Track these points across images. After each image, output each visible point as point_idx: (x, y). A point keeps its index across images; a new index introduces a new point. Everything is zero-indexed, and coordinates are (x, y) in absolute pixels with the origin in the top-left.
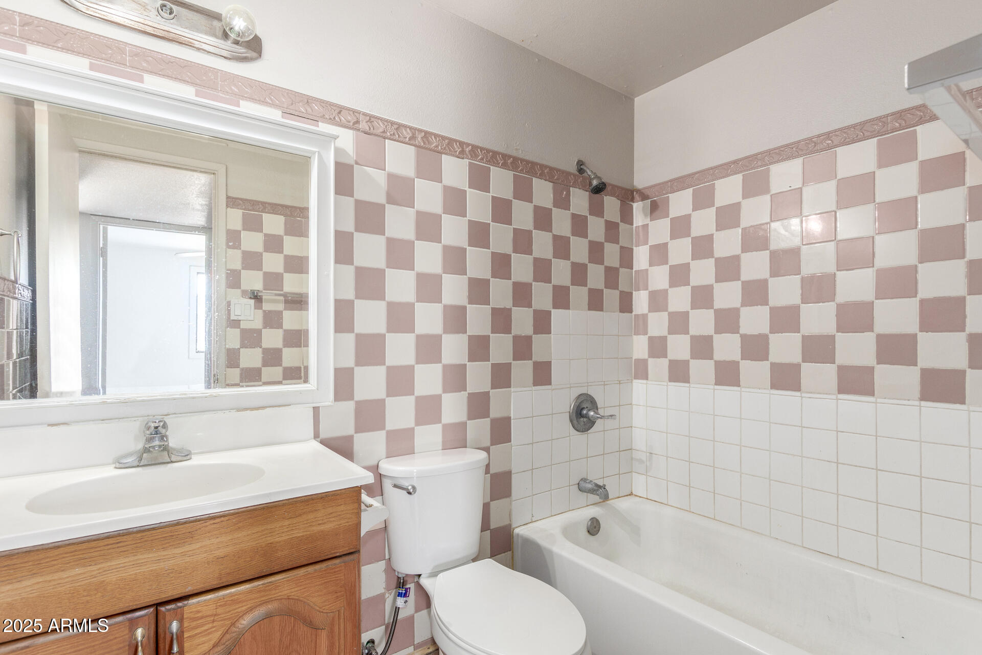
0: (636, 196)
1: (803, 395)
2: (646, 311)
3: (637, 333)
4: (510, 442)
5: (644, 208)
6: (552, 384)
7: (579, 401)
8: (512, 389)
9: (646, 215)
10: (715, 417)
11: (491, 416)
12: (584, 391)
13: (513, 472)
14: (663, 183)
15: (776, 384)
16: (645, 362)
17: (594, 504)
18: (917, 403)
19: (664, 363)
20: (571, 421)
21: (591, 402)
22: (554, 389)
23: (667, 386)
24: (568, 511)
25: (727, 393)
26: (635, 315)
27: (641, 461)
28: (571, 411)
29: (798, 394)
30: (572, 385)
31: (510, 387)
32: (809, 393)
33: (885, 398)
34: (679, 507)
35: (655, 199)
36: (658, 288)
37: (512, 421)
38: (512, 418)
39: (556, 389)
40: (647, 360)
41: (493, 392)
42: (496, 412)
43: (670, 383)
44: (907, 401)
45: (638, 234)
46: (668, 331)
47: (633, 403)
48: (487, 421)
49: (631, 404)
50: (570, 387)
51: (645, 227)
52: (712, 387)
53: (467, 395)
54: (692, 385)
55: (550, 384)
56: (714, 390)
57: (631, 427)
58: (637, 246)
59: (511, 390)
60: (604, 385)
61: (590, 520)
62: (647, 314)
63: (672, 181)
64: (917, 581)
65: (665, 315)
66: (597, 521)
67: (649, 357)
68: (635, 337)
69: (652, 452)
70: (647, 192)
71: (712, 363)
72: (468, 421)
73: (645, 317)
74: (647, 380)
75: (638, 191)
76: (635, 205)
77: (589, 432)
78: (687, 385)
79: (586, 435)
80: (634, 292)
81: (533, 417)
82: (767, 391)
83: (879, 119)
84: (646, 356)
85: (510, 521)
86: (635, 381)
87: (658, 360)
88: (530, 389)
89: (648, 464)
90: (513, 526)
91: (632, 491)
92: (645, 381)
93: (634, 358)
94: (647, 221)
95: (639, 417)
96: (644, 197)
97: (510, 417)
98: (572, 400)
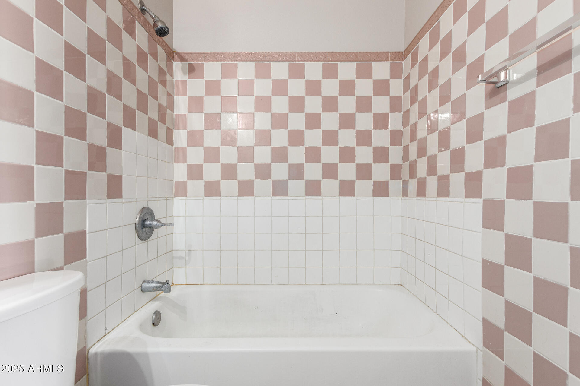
0: (176, 57)
1: (289, 198)
2: (185, 145)
3: (177, 162)
4: (86, 257)
5: (183, 69)
6: (123, 197)
7: (143, 213)
8: (88, 201)
9: (185, 74)
10: (238, 217)
11: (65, 231)
12: (145, 205)
13: (88, 290)
14: (199, 53)
15: (275, 193)
16: (184, 184)
17: (151, 300)
18: (338, 198)
19: (200, 184)
20: (137, 231)
21: (151, 214)
22: (124, 202)
23: (203, 200)
24: (134, 313)
25: (246, 201)
26: (175, 148)
27: (181, 258)
28: (137, 223)
29: (286, 198)
30: (137, 200)
31: (85, 199)
32: (292, 197)
33: (326, 196)
34: (212, 283)
35: (193, 63)
36: (196, 129)
37: (87, 235)
38: (87, 232)
39: (126, 202)
40: (186, 182)
41: (66, 203)
42: (69, 227)
43: (205, 198)
44: (334, 197)
45: (177, 86)
46: (204, 161)
47: (174, 215)
48: (60, 237)
49: (172, 216)
50: (136, 201)
51: (184, 82)
52: (236, 198)
53: (35, 206)
54: (222, 198)
55: (121, 197)
56: (237, 199)
57: (173, 233)
58: (177, 95)
59: (86, 202)
60: (158, 200)
61: (154, 313)
62: (186, 148)
63: (206, 53)
64: (338, 284)
65: (201, 149)
66: (159, 312)
67: (188, 180)
68: (175, 165)
69: (190, 249)
70: (186, 57)
71: (236, 182)
72: (36, 239)
73: (184, 150)
74: (187, 196)
75: (177, 53)
76: (175, 64)
77: (149, 240)
78: (219, 198)
79: (147, 243)
80: (174, 131)
81: (107, 229)
82: (270, 198)
83: (324, 53)
84: (186, 179)
85: (85, 343)
86: (175, 198)
87: (196, 182)
88: (104, 201)
89: (187, 258)
90: (88, 347)
91: (173, 282)
92: (184, 198)
93: (174, 181)
94: (186, 78)
95: (179, 225)
96: (182, 59)
97: (86, 231)
98: (137, 212)
